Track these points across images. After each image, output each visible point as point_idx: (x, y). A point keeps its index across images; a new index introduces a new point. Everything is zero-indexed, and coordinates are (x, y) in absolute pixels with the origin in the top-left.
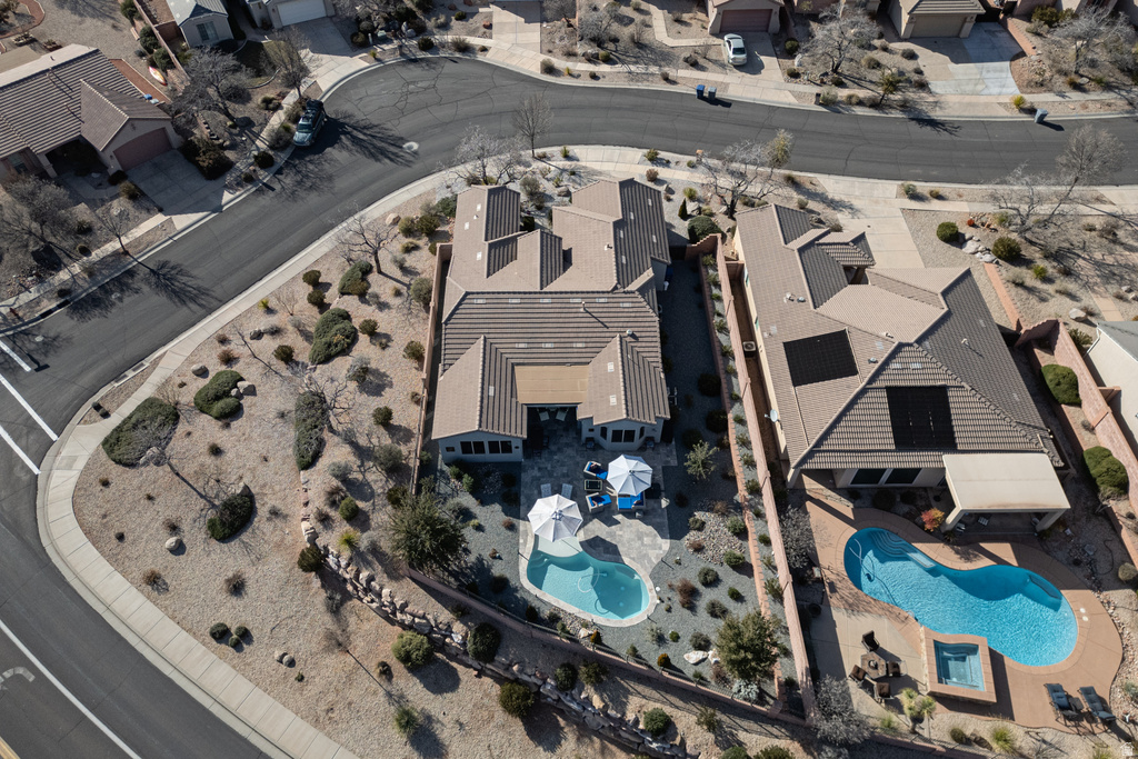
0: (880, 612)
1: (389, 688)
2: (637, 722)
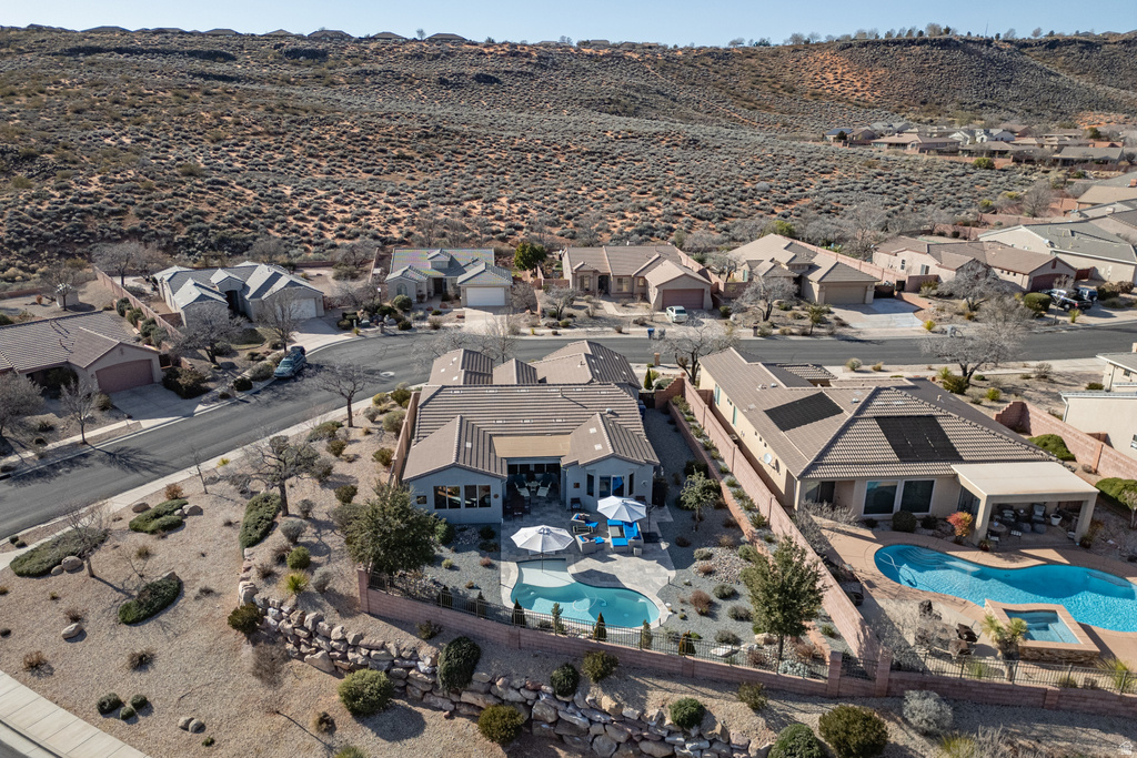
1: (329, 741)
2: (661, 718)
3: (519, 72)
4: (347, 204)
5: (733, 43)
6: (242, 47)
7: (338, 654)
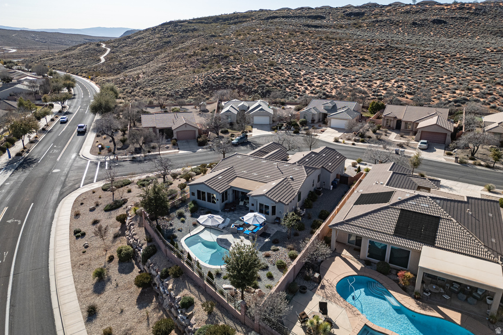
0: (343, 306)
1: (107, 264)
3: (459, 18)
4: (322, 79)
6: (330, 13)
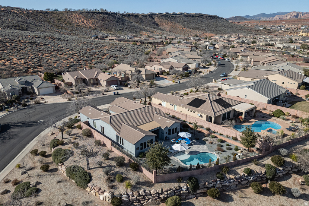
2: (244, 175)
5: (47, 9)
7: (157, 198)
